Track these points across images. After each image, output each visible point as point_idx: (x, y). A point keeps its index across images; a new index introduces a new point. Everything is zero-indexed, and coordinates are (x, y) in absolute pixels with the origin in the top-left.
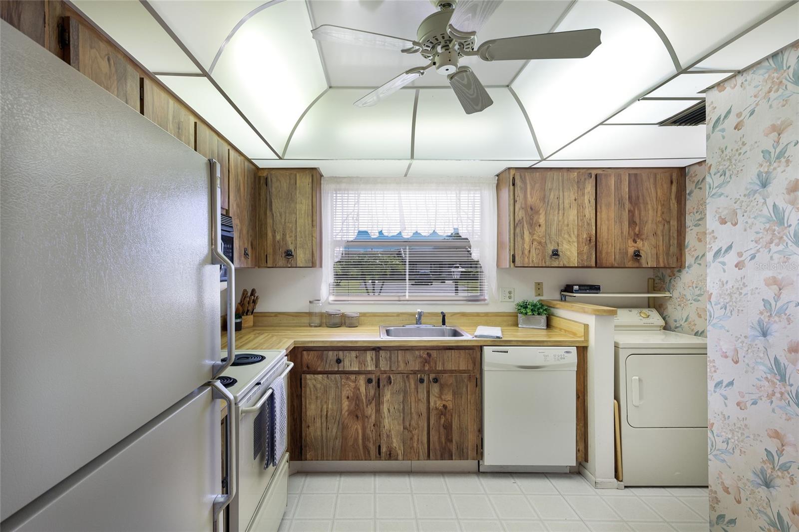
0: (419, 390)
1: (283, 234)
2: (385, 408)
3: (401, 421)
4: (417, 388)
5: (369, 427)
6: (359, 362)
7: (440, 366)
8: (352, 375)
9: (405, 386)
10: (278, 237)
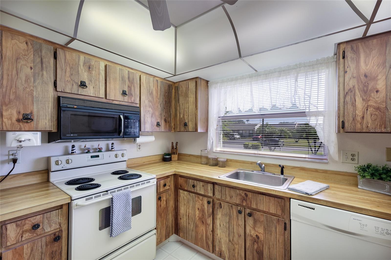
0: (239, 218)
1: (183, 114)
2: (218, 222)
3: (228, 235)
4: (237, 216)
5: (209, 231)
6: (204, 189)
7: (254, 205)
8: (201, 196)
9: (230, 212)
10: (181, 116)
